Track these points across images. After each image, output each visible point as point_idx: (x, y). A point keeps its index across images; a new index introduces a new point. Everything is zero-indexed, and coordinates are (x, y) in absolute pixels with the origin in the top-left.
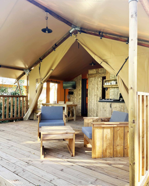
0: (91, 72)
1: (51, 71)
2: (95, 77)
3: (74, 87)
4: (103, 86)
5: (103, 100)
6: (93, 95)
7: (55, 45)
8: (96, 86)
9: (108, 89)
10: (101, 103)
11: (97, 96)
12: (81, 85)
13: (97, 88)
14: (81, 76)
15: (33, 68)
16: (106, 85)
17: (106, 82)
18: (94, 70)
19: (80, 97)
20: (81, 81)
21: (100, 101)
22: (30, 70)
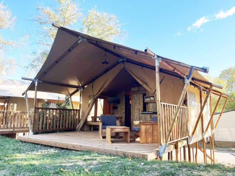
0: (133, 89)
1: (103, 89)
2: (137, 93)
3: (118, 102)
4: (144, 102)
5: (145, 112)
6: (136, 109)
7: (107, 69)
8: (138, 101)
9: (149, 104)
10: (143, 115)
11: (139, 110)
12: (124, 100)
13: (139, 103)
14: (124, 92)
15: (86, 87)
16: (147, 100)
17: (146, 98)
18: (136, 88)
19: (124, 111)
20: (124, 97)
21: (142, 113)
22: (83, 88)
